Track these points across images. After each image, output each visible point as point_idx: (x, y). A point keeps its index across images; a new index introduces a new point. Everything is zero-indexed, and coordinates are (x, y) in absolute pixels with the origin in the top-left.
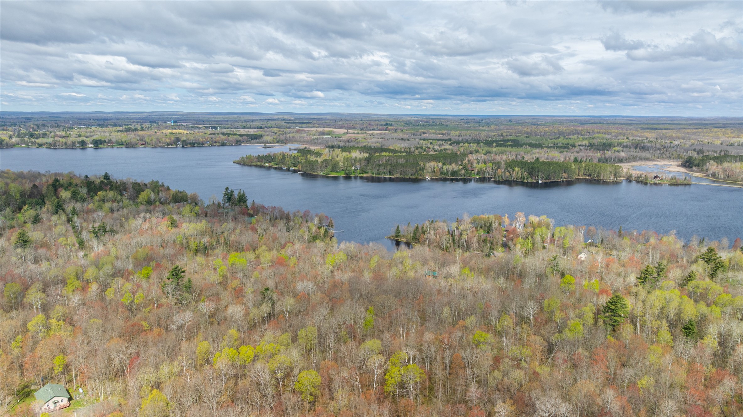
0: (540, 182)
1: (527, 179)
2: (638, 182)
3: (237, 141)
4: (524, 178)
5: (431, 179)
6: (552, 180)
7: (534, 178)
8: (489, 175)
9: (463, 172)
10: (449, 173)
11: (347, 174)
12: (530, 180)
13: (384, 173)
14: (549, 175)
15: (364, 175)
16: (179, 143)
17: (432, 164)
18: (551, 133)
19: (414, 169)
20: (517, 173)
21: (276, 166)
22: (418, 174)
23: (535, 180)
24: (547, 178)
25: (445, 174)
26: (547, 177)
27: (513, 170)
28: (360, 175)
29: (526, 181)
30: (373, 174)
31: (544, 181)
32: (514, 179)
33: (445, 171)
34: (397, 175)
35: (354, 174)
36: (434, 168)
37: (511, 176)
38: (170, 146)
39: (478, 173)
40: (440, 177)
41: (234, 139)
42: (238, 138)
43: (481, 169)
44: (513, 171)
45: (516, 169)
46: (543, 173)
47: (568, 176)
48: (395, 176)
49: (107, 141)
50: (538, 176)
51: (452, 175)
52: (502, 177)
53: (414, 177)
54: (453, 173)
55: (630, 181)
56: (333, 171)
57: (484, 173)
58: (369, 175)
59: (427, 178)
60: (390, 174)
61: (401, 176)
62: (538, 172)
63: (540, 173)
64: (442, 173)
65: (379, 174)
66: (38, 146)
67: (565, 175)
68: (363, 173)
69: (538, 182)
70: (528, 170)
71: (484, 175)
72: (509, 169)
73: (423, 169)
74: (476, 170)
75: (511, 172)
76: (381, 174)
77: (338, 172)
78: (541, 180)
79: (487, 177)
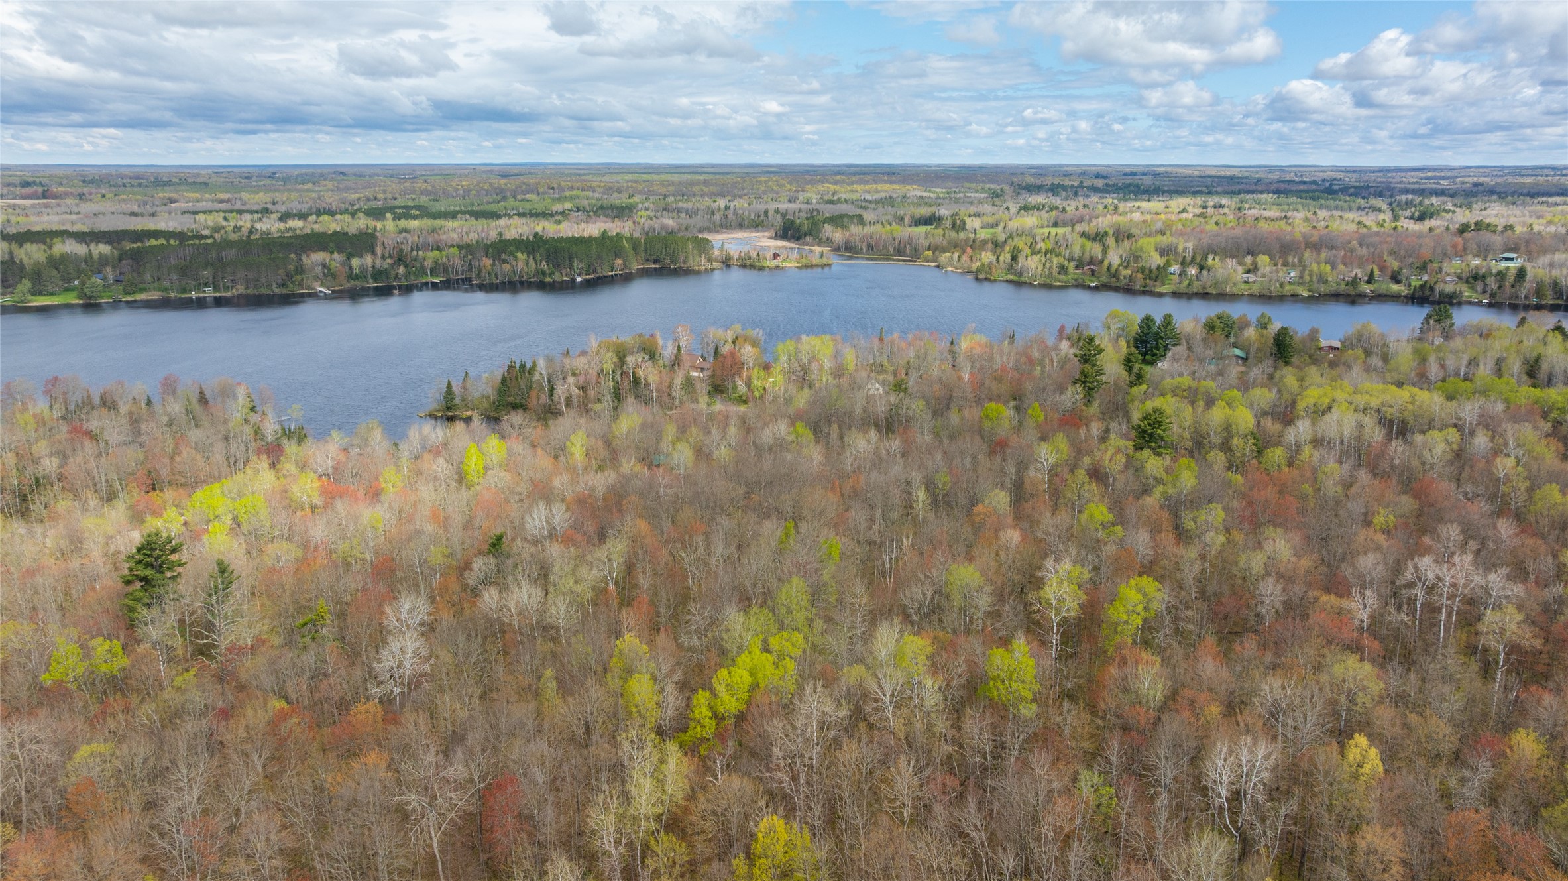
0: (579, 279)
1: (551, 274)
2: (744, 266)
4: (544, 273)
5: (333, 292)
6: (598, 275)
7: (564, 272)
8: (460, 273)
9: (399, 271)
10: (368, 276)
11: (90, 298)
12: (557, 277)
13: (200, 287)
14: (592, 264)
15: (141, 296)
17: (318, 257)
20: (522, 263)
22: (292, 284)
23: (567, 275)
24: (589, 270)
25: (357, 278)
26: (589, 267)
27: (516, 258)
28: (129, 298)
29: (548, 280)
30: (166, 290)
31: (585, 277)
32: (521, 276)
33: (356, 271)
34: (238, 290)
36: (327, 266)
37: (514, 272)
39: (434, 272)
40: (348, 285)
43: (438, 262)
44: (516, 261)
45: (519, 255)
46: (581, 262)
47: (625, 265)
48: (231, 291)
50: (571, 268)
51: (375, 280)
52: (496, 276)
53: (283, 291)
54: (377, 274)
55: (728, 266)
56: (37, 292)
57: (446, 270)
58: (154, 295)
59: (320, 289)
60: (216, 289)
61: (250, 291)
62: (571, 259)
63: (574, 260)
64: (351, 277)
65: (184, 291)
67: (619, 262)
68: (134, 293)
69: (573, 280)
70: (549, 256)
71: (448, 274)
72: (503, 256)
73: (300, 270)
74: (428, 264)
75: (514, 263)
76: (190, 291)
77: (51, 294)
78: (579, 275)
79: (454, 277)
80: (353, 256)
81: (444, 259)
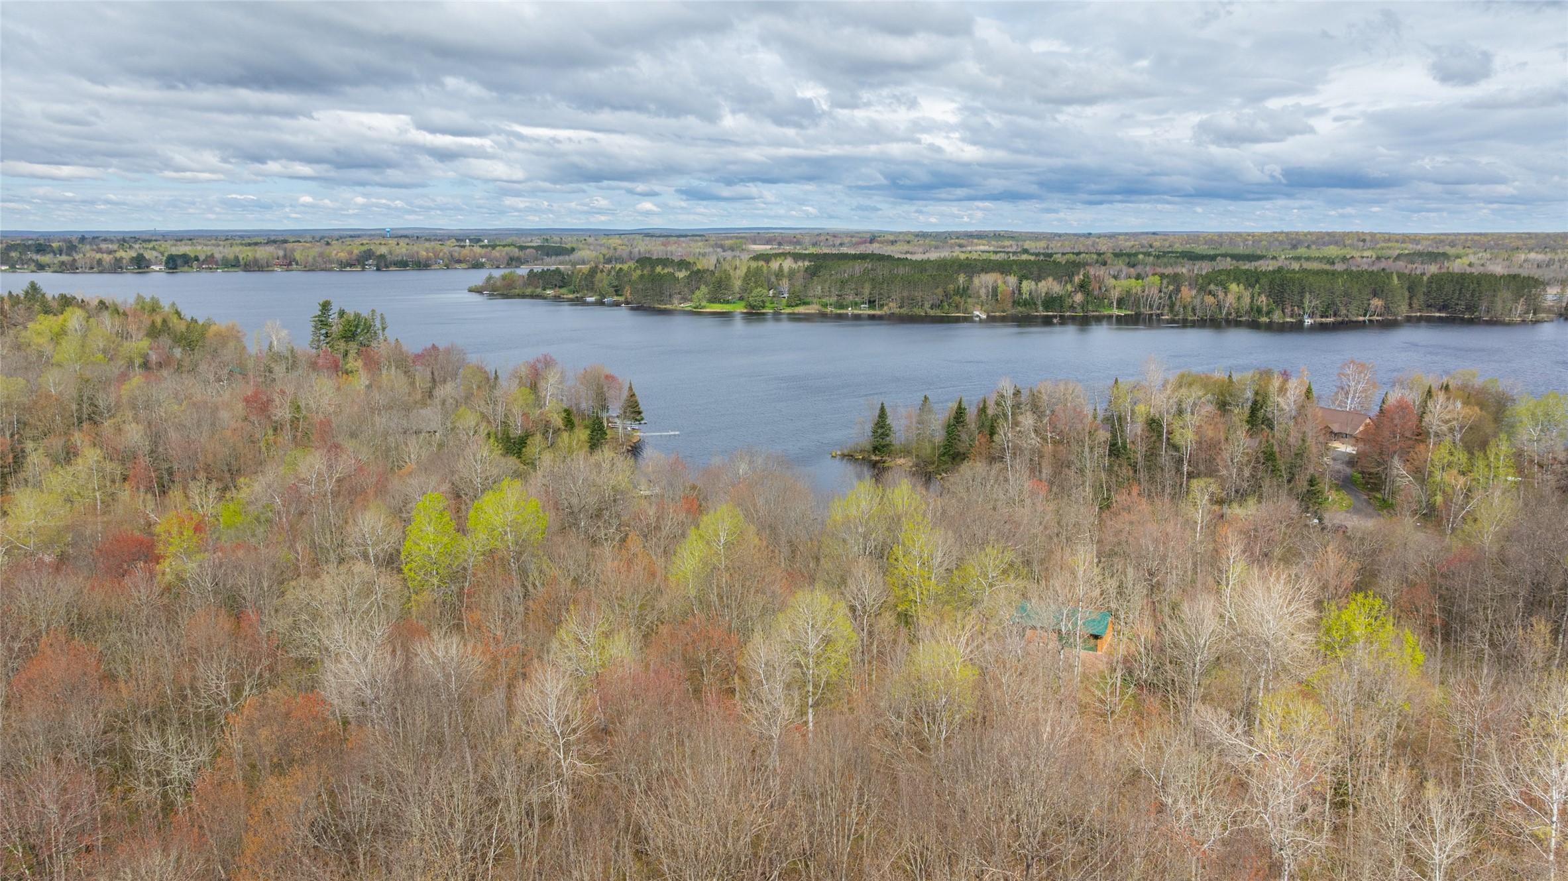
0: (1309, 321)
1: (1268, 313)
3: (512, 259)
4: (1259, 311)
6: (1340, 319)
7: (1288, 311)
8: (1151, 307)
9: (1079, 298)
10: (1039, 303)
11: (754, 308)
12: (1277, 317)
13: (856, 304)
14: (1334, 303)
15: (801, 309)
16: (370, 262)
17: (989, 279)
18: (1269, 242)
19: (940, 291)
20: (1236, 296)
21: (571, 296)
22: (949, 305)
23: (1292, 316)
24: (1327, 311)
25: (1025, 303)
26: (1328, 306)
27: (1226, 291)
28: (789, 310)
29: (1264, 318)
30: (825, 305)
31: (1319, 320)
32: (1229, 314)
33: (1026, 296)
34: (892, 307)
35: (773, 308)
36: (995, 289)
37: (1220, 307)
38: (348, 269)
39: (1121, 303)
40: (1013, 311)
41: (504, 254)
42: (516, 252)
43: (1128, 292)
44: (1226, 294)
45: (1233, 287)
46: (1317, 297)
47: (1387, 308)
48: (886, 309)
49: (202, 257)
50: (1300, 305)
51: (1046, 308)
52: (1194, 309)
53: (939, 313)
54: (1051, 302)
56: (713, 300)
57: (1137, 302)
58: (812, 309)
59: (977, 313)
60: (871, 303)
61: (905, 310)
62: (1302, 294)
63: (1307, 295)
64: (1016, 303)
65: (842, 307)
66: (35, 269)
67: (1377, 303)
68: (797, 305)
69: (1301, 322)
70: (1271, 288)
71: (1139, 307)
72: (1212, 287)
73: (964, 292)
74: (1115, 294)
75: (1221, 295)
76: (847, 307)
77: (728, 302)
78: (1312, 315)
79: (1146, 311)
80: (1027, 278)
81: (1139, 289)
